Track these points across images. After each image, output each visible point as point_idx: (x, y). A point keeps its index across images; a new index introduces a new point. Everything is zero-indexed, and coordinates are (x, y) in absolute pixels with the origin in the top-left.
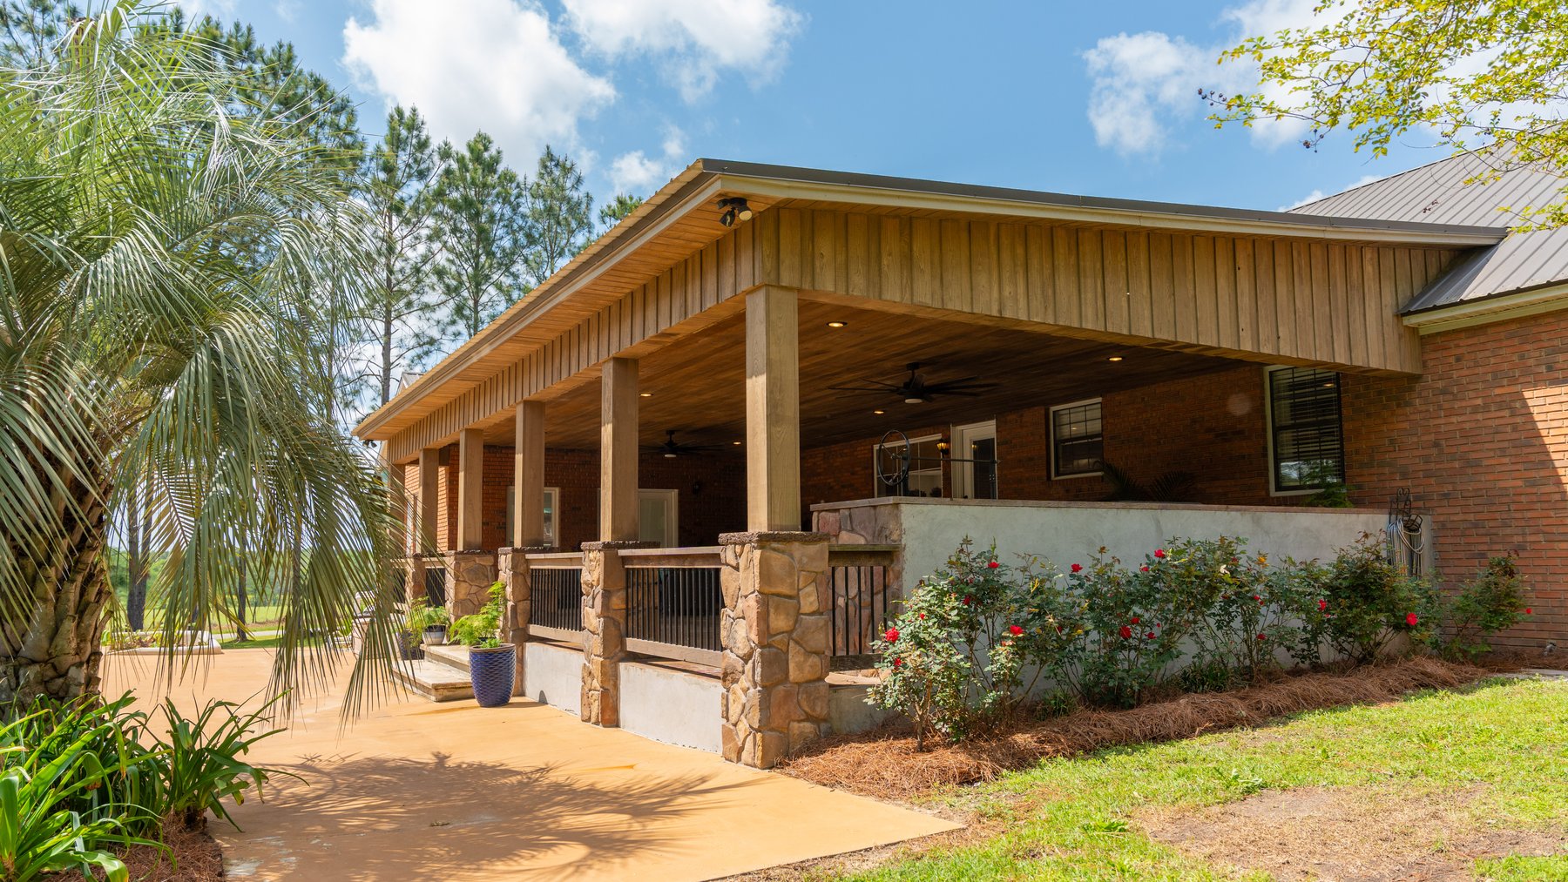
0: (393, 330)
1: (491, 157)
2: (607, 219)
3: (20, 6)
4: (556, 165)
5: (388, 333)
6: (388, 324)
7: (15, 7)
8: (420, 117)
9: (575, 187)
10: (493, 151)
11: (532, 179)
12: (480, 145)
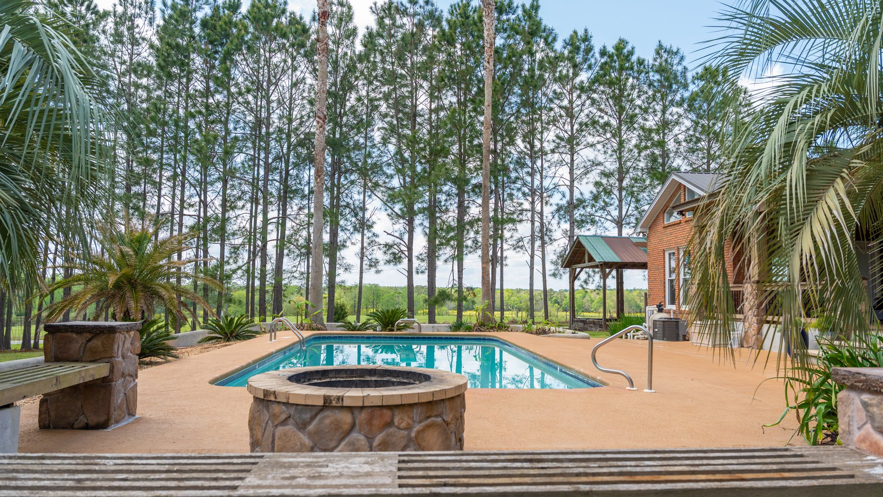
0: (575, 159)
1: (628, 51)
2: (696, 81)
3: (404, 4)
4: (665, 52)
5: (572, 160)
6: (572, 155)
7: (402, 4)
8: (590, 34)
9: (679, 63)
10: (629, 48)
11: (651, 62)
12: (620, 46)
